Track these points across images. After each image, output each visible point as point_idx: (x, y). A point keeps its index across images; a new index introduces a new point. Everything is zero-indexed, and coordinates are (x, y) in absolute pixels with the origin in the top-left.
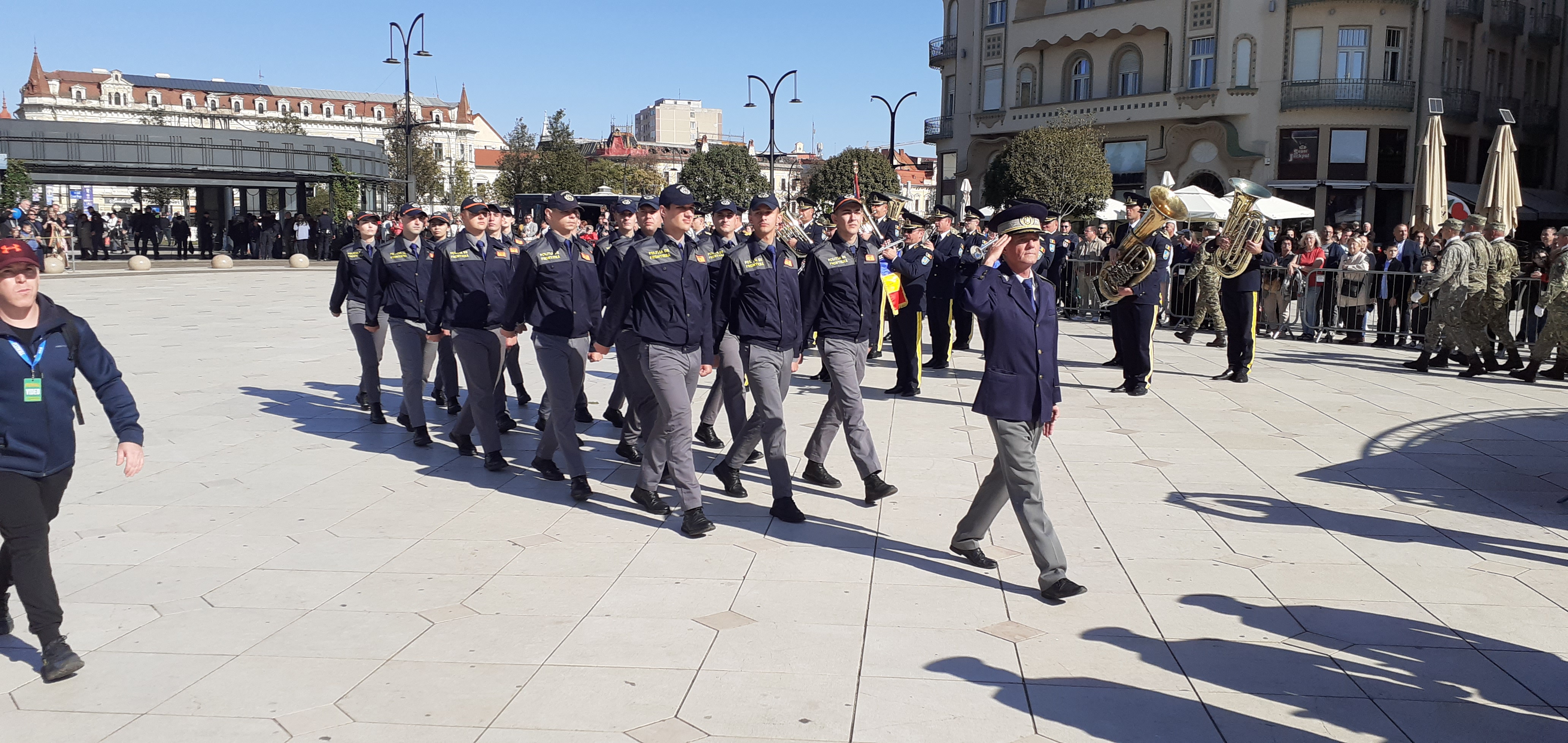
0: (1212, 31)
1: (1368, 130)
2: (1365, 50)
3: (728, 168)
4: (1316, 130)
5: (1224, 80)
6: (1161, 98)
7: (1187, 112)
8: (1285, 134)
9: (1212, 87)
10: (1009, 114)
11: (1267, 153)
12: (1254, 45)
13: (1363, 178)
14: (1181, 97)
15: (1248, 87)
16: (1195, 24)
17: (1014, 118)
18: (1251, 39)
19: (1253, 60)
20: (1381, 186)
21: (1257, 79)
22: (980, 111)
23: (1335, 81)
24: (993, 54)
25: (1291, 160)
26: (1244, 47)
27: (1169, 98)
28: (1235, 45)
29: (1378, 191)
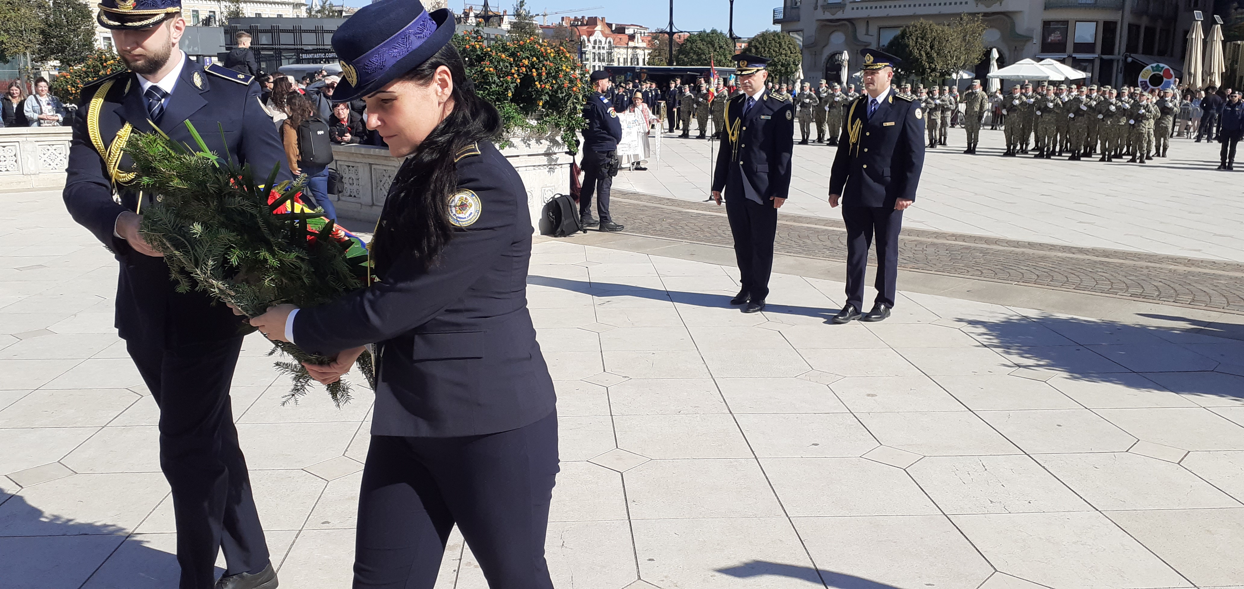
1: (1097, 22)
3: (716, 45)
4: (1066, 22)
7: (982, 8)
8: (1046, 24)
10: (849, 7)
11: (1034, 37)
13: (1093, 52)
17: (853, 9)
20: (1105, 57)
22: (826, 4)
25: (1050, 40)
29: (1102, 59)
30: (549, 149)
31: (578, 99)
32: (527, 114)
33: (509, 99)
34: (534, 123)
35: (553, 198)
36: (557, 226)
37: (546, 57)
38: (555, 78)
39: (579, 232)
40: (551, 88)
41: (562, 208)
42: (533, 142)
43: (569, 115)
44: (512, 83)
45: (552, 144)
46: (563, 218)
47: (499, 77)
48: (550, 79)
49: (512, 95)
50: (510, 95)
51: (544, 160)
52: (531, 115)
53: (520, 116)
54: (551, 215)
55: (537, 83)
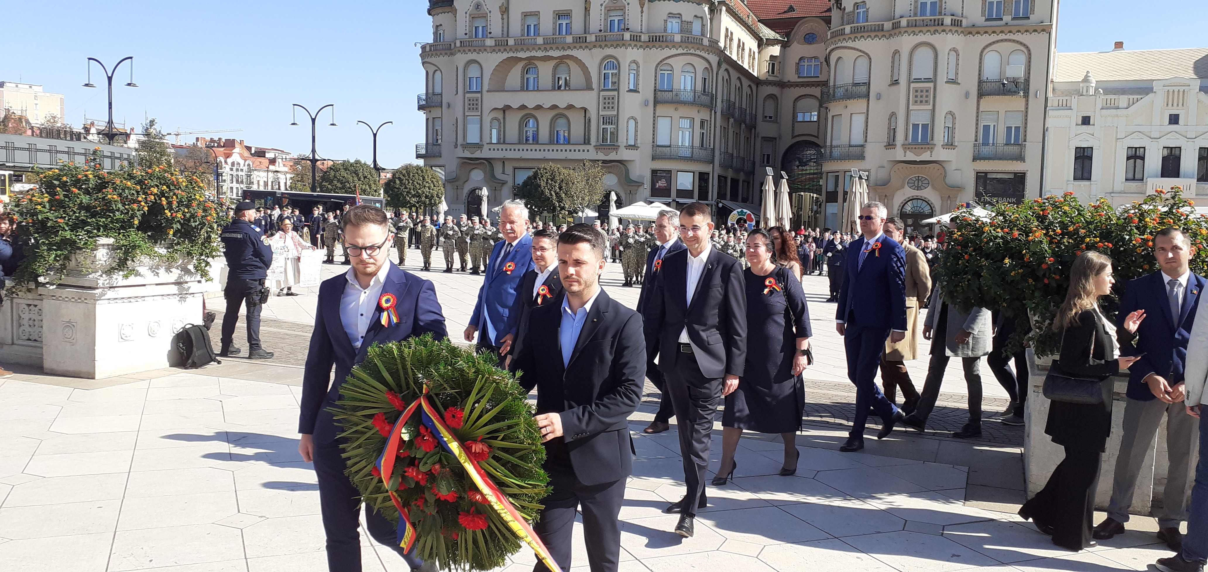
0: (615, 113)
1: (694, 172)
2: (691, 130)
4: (669, 172)
5: (622, 140)
6: (586, 147)
7: (601, 156)
8: (654, 172)
9: (616, 144)
10: (486, 147)
11: (645, 182)
12: (636, 123)
14: (597, 148)
15: (634, 145)
16: (605, 108)
17: (490, 149)
18: (635, 120)
19: (636, 131)
21: (639, 141)
22: (465, 143)
23: (678, 147)
24: (473, 109)
25: (657, 186)
26: (632, 123)
27: (591, 148)
28: (628, 122)
30: (180, 277)
31: (213, 229)
32: (156, 242)
33: (135, 226)
34: (163, 251)
35: (184, 328)
36: (188, 358)
37: (178, 186)
38: (188, 206)
39: (212, 363)
40: (183, 217)
41: (193, 338)
42: (162, 271)
43: (203, 244)
44: (139, 210)
45: (183, 273)
46: (195, 349)
47: (124, 205)
48: (182, 208)
49: (139, 223)
50: (136, 222)
51: (174, 289)
52: (160, 244)
53: (147, 245)
54: (181, 346)
55: (166, 211)
